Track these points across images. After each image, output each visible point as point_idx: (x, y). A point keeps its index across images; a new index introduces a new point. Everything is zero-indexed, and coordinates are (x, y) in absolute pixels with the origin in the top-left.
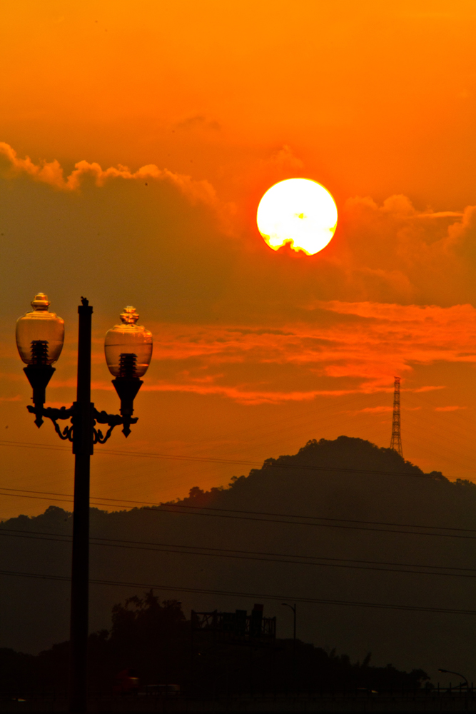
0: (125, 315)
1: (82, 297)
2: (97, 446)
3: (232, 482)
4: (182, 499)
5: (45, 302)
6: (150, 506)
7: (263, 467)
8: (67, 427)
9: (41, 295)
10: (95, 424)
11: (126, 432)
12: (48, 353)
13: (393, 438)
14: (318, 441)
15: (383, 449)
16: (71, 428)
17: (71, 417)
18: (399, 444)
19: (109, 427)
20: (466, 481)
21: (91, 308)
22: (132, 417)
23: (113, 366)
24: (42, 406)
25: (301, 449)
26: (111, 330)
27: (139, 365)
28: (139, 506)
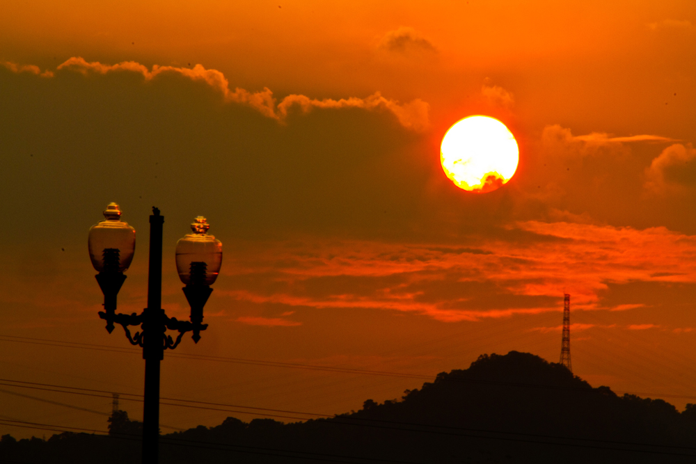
0: (197, 224)
1: (153, 207)
2: (167, 352)
3: (405, 395)
4: (356, 411)
5: (117, 211)
6: (326, 418)
7: (436, 381)
8: (138, 333)
9: (113, 204)
10: (165, 330)
11: (196, 338)
12: (120, 262)
13: (563, 353)
14: (489, 355)
15: (552, 364)
16: (142, 333)
17: (141, 324)
18: (569, 359)
19: (178, 334)
20: (633, 395)
21: (163, 217)
22: (202, 323)
23: (184, 274)
24: (114, 312)
25: (473, 363)
26: (182, 239)
27: (209, 273)
28: (315, 418)
